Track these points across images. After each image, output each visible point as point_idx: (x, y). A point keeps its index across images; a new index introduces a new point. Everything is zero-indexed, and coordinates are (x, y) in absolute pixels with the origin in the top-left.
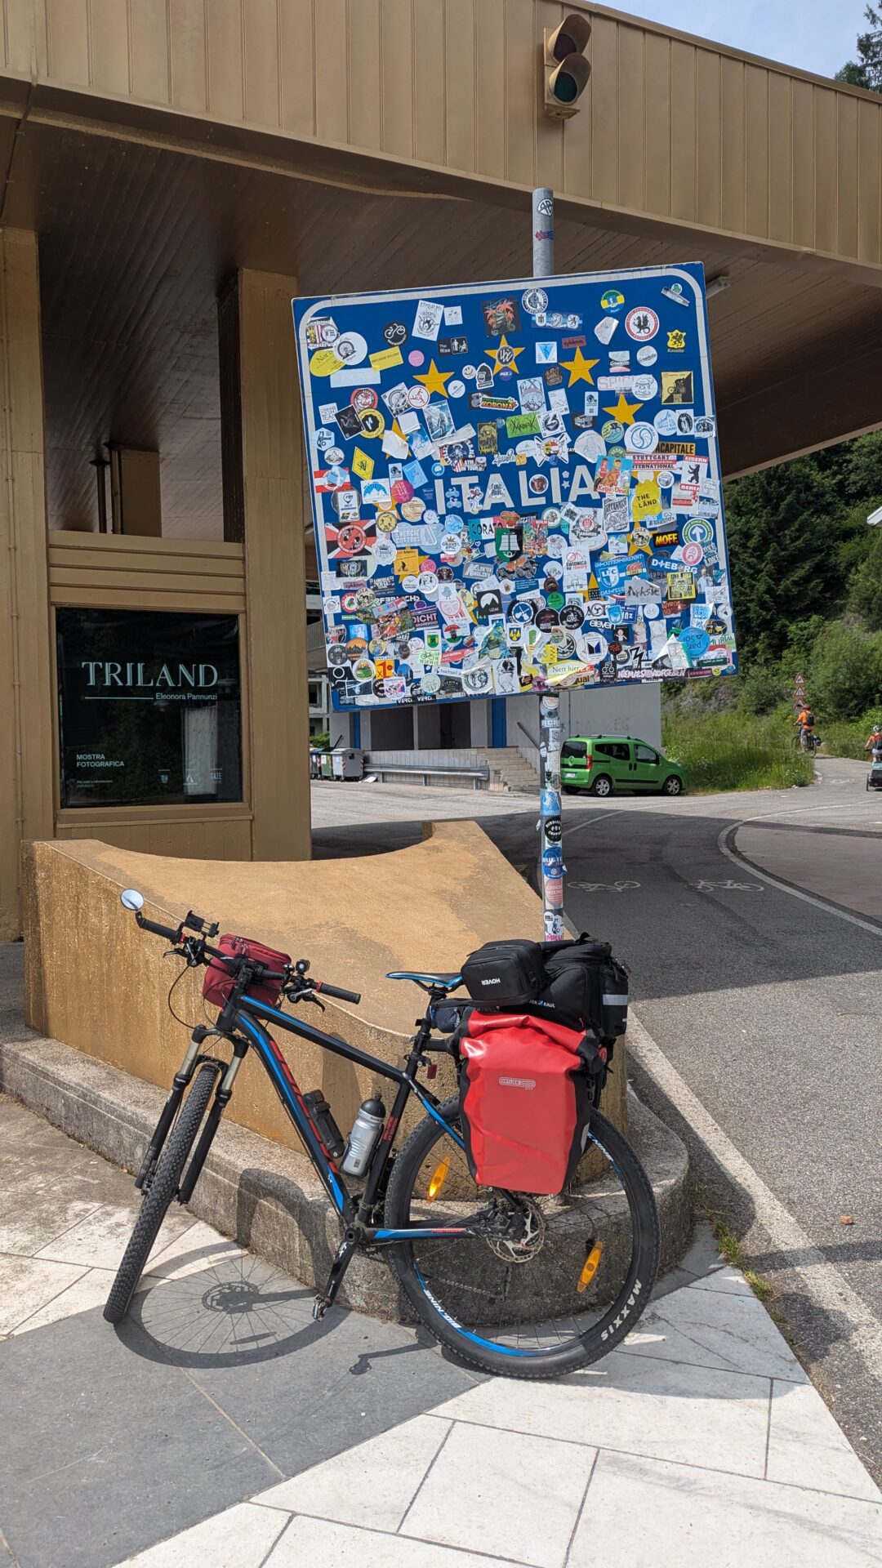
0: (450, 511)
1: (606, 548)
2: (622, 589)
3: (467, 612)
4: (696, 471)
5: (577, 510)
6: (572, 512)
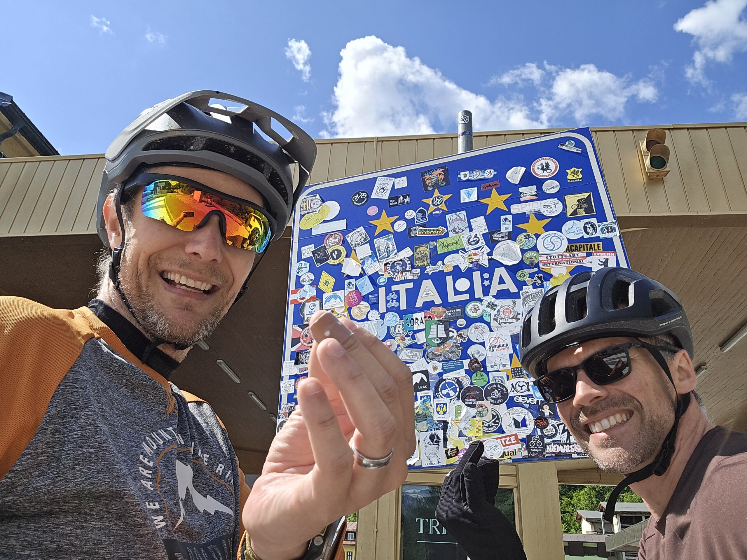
0: (388, 310)
5: (497, 302)
6: (493, 304)
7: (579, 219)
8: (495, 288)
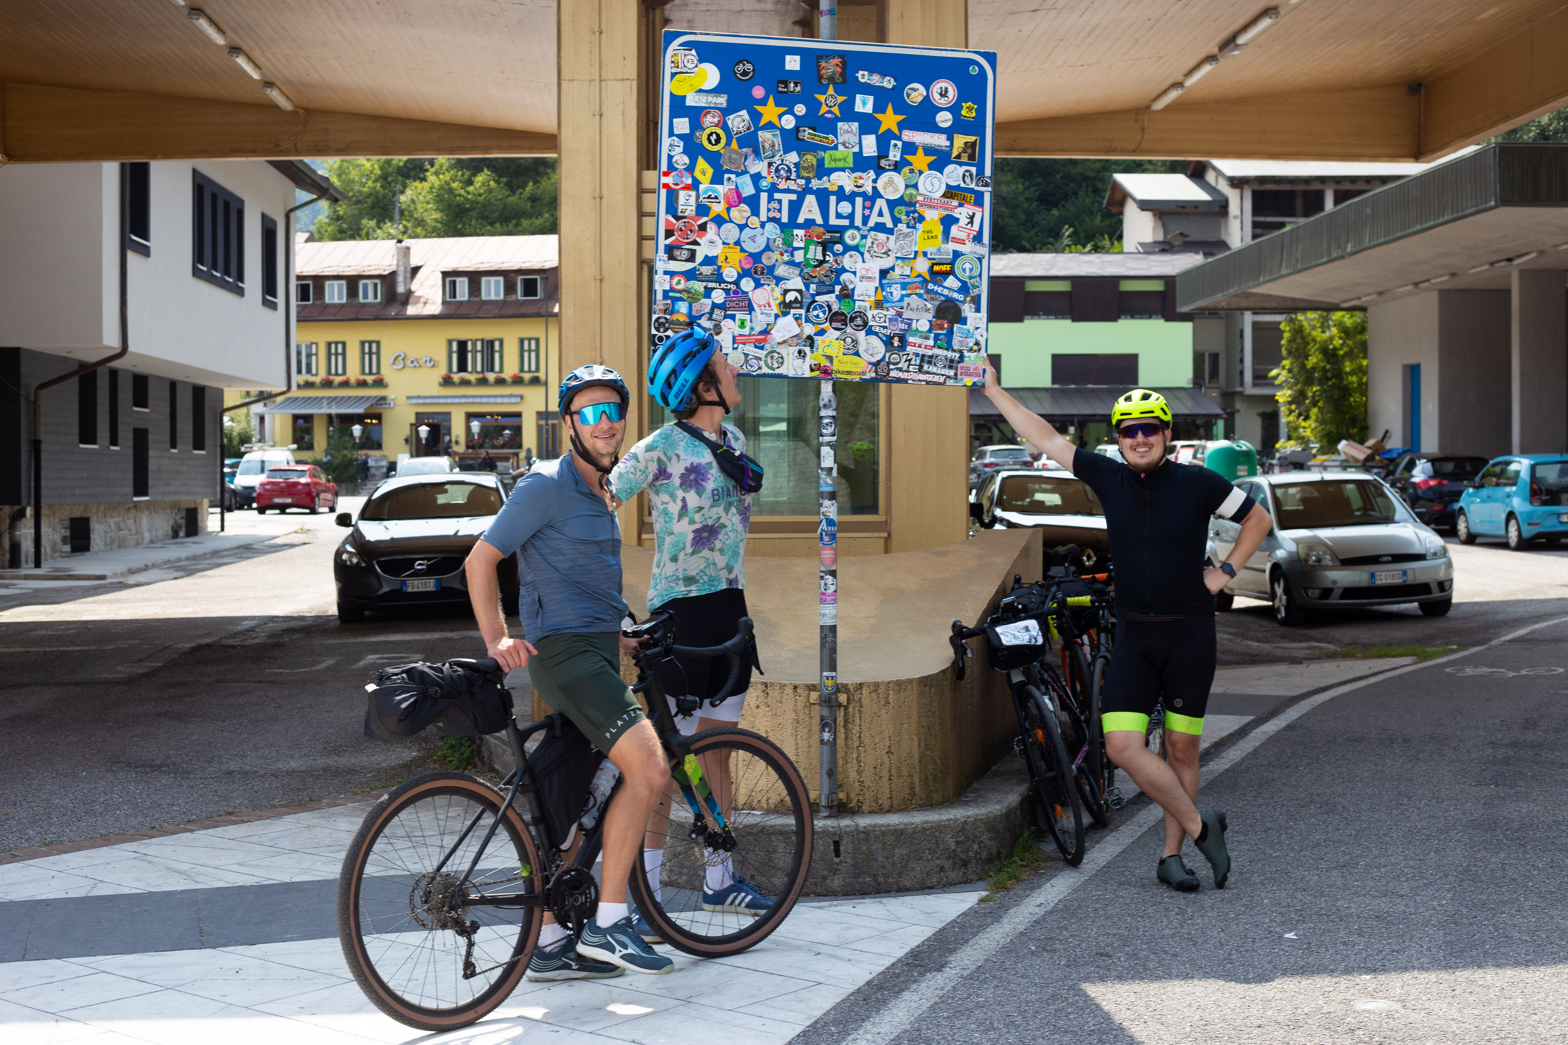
1: (892, 268)
2: (901, 304)
3: (774, 304)
4: (972, 218)
5: (873, 234)
7: (961, 164)
8: (874, 220)
